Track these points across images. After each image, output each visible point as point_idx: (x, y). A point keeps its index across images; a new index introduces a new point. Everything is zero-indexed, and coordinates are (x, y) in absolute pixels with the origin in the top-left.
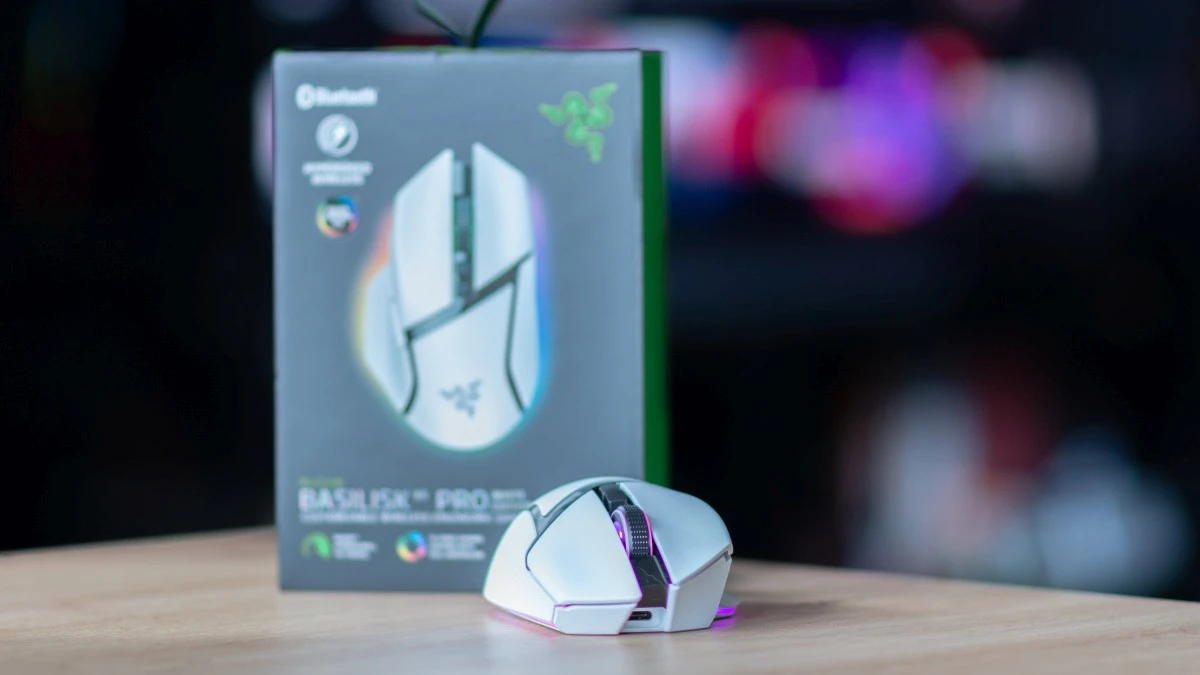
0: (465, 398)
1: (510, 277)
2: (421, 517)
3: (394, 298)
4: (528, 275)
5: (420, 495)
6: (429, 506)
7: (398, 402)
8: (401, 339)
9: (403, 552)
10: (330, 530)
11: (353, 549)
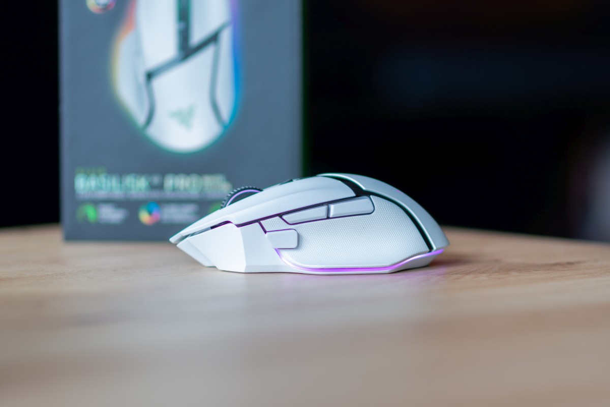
0: (185, 117)
1: (213, 39)
2: (156, 195)
3: (138, 52)
4: (226, 39)
5: (156, 180)
6: (161, 187)
7: (140, 117)
8: (142, 79)
9: (145, 217)
10: (97, 203)
11: (112, 215)
